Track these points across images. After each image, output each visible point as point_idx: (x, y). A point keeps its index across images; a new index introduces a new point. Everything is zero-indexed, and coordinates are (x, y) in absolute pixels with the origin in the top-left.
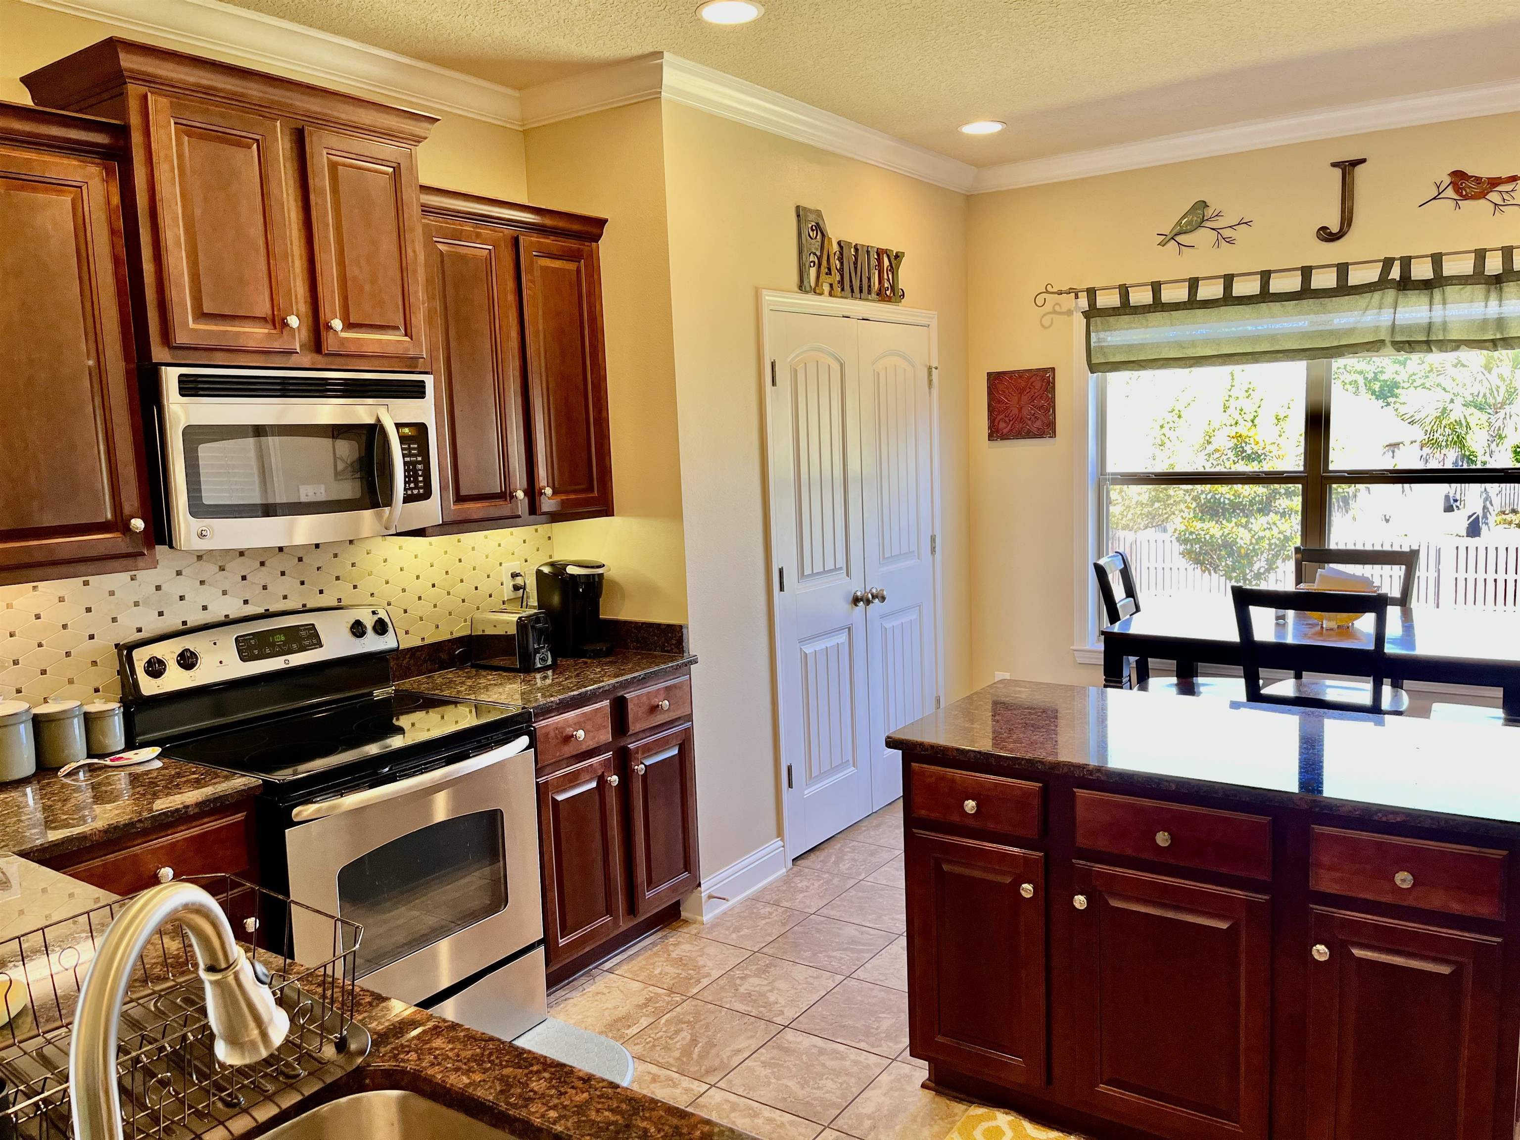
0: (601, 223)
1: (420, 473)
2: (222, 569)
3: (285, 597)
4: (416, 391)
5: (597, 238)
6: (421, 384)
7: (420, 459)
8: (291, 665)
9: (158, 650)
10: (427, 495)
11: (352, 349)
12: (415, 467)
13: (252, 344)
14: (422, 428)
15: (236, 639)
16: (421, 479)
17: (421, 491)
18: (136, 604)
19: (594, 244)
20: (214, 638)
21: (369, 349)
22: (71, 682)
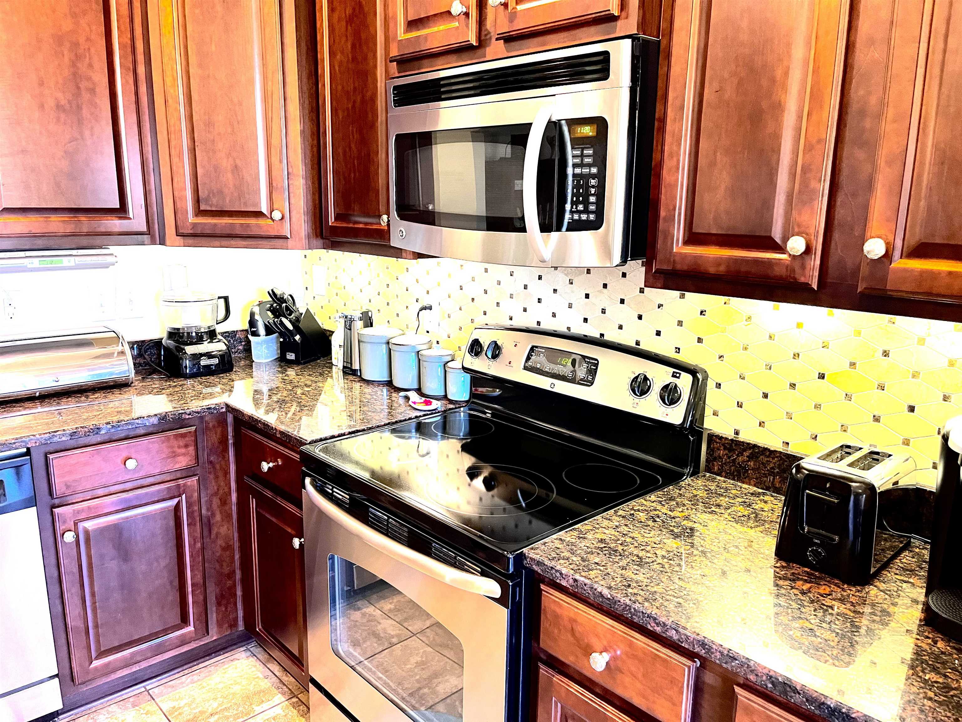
1: (593, 191)
7: (594, 170)
10: (599, 223)
11: (521, 25)
12: (587, 182)
14: (600, 126)
16: (593, 200)
17: (593, 217)
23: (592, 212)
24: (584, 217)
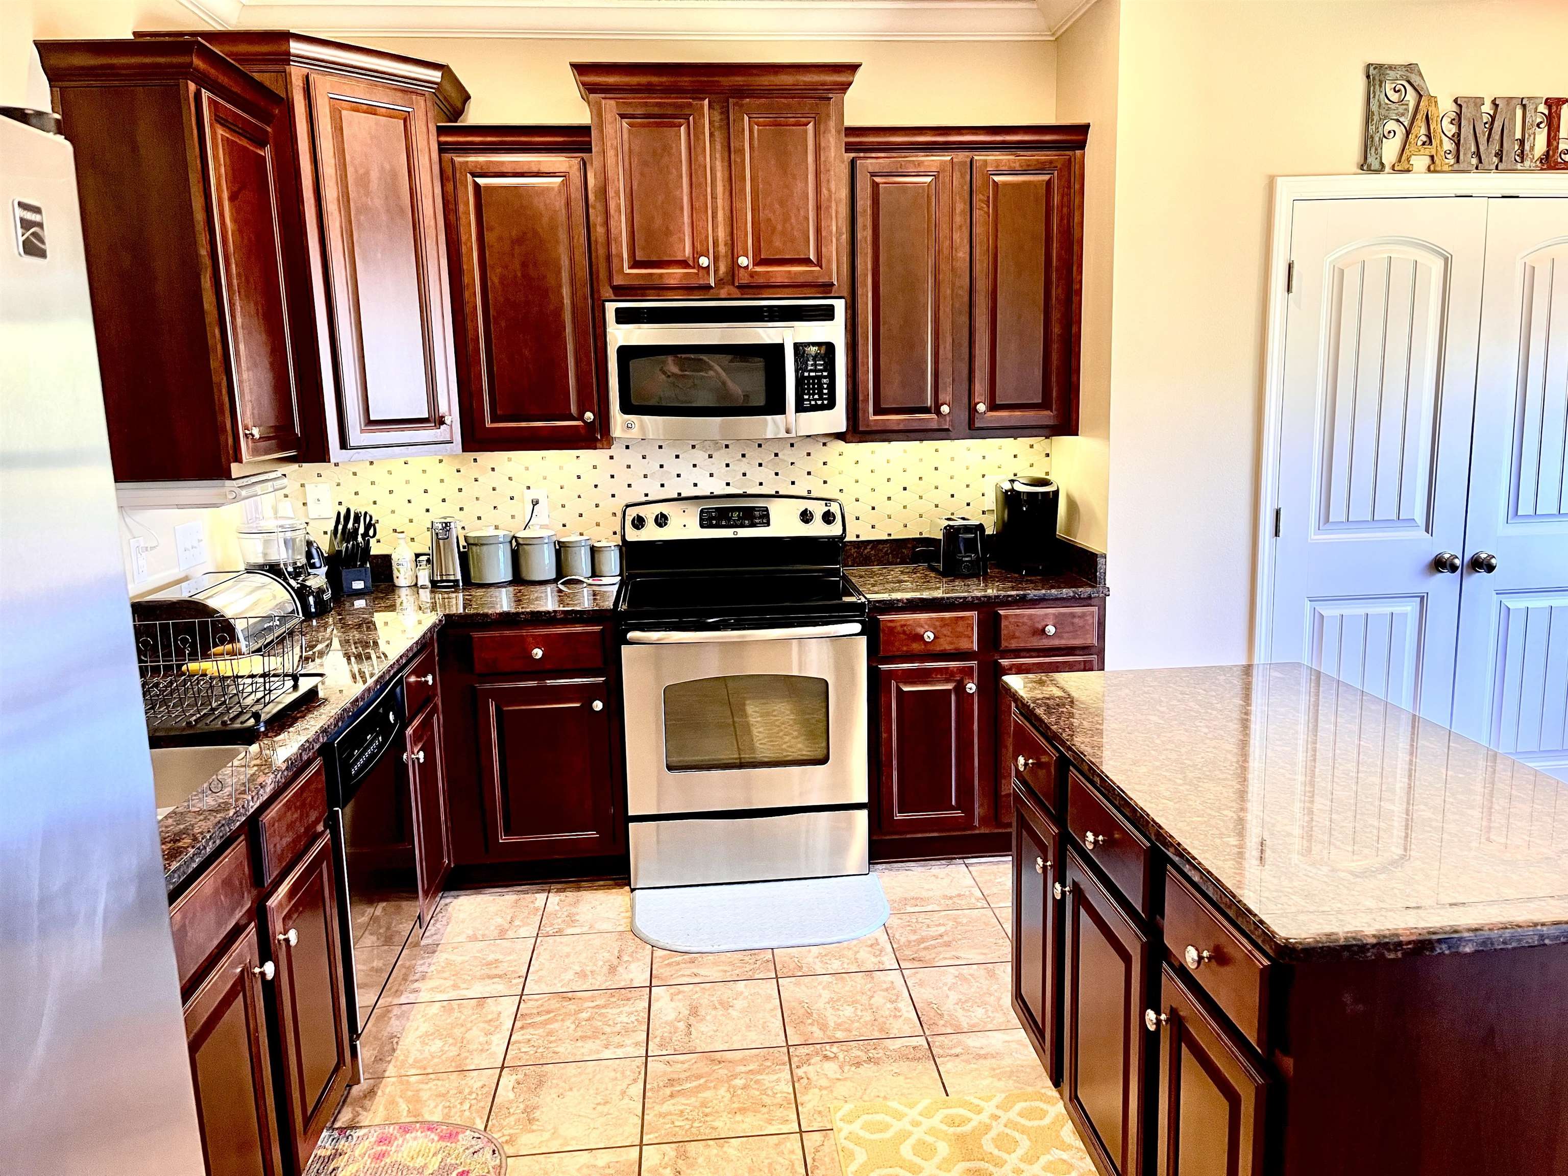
0: (1084, 129)
1: (825, 386)
2: (710, 456)
3: (761, 484)
4: (827, 314)
5: (1082, 145)
6: (831, 308)
7: (825, 374)
8: (739, 536)
9: (642, 511)
10: (831, 405)
11: (761, 280)
12: (820, 381)
13: (672, 282)
14: (830, 348)
15: (702, 510)
16: (825, 391)
17: (826, 402)
18: (645, 476)
19: (1078, 152)
20: (684, 507)
21: (779, 280)
22: (598, 525)
23: (825, 399)
24: (819, 402)
